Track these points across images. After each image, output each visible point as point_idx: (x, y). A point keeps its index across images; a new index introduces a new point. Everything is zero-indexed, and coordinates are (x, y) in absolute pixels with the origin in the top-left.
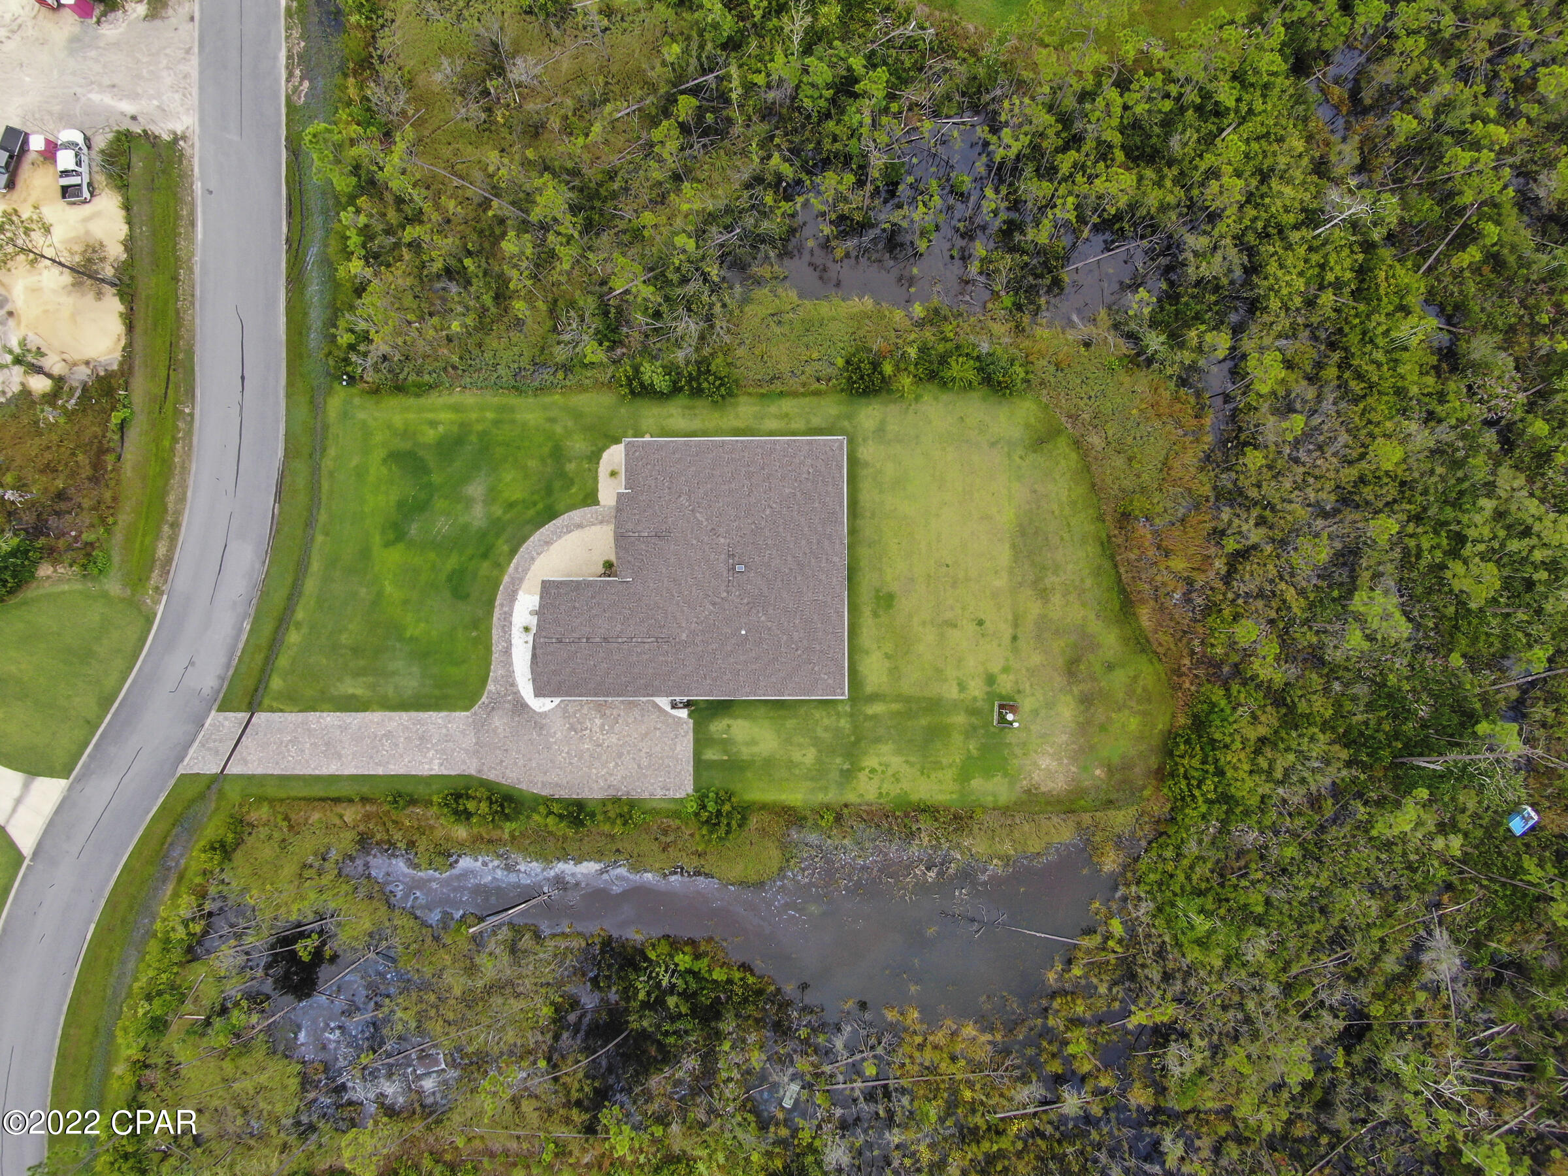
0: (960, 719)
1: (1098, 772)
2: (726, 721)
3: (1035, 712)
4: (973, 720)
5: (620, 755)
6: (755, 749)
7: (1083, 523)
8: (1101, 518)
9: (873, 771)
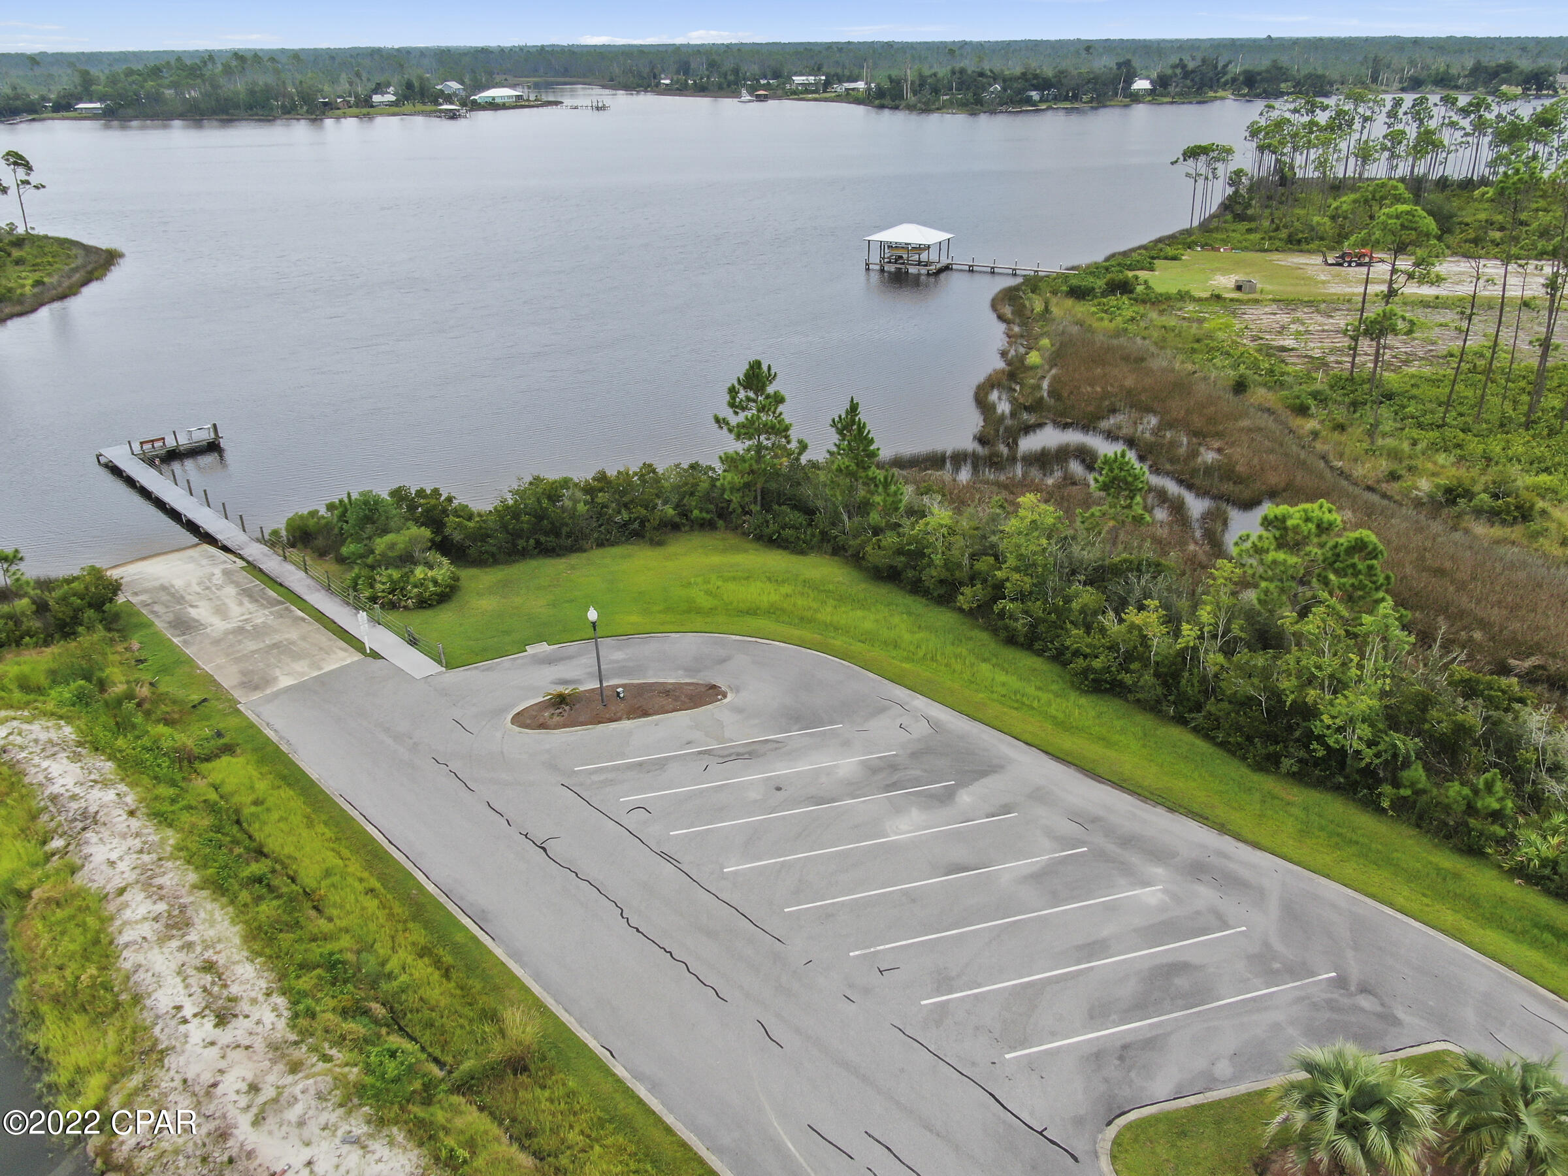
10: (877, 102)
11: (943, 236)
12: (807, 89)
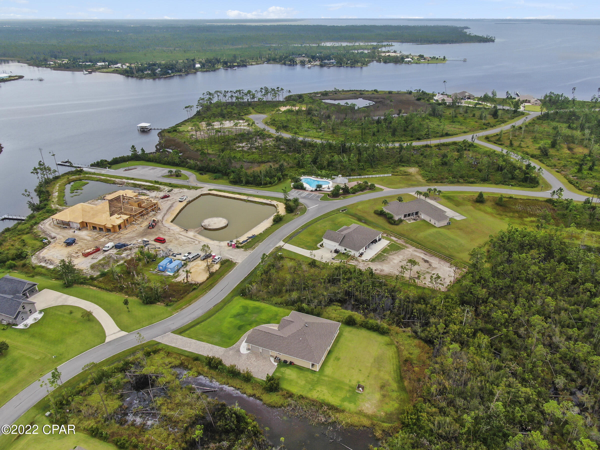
0: (347, 388)
1: (382, 413)
2: (285, 369)
3: (368, 393)
4: (351, 389)
5: (255, 367)
6: (289, 377)
7: (395, 361)
8: (399, 362)
9: (318, 391)
10: (127, 75)
11: (149, 124)
12: (103, 67)
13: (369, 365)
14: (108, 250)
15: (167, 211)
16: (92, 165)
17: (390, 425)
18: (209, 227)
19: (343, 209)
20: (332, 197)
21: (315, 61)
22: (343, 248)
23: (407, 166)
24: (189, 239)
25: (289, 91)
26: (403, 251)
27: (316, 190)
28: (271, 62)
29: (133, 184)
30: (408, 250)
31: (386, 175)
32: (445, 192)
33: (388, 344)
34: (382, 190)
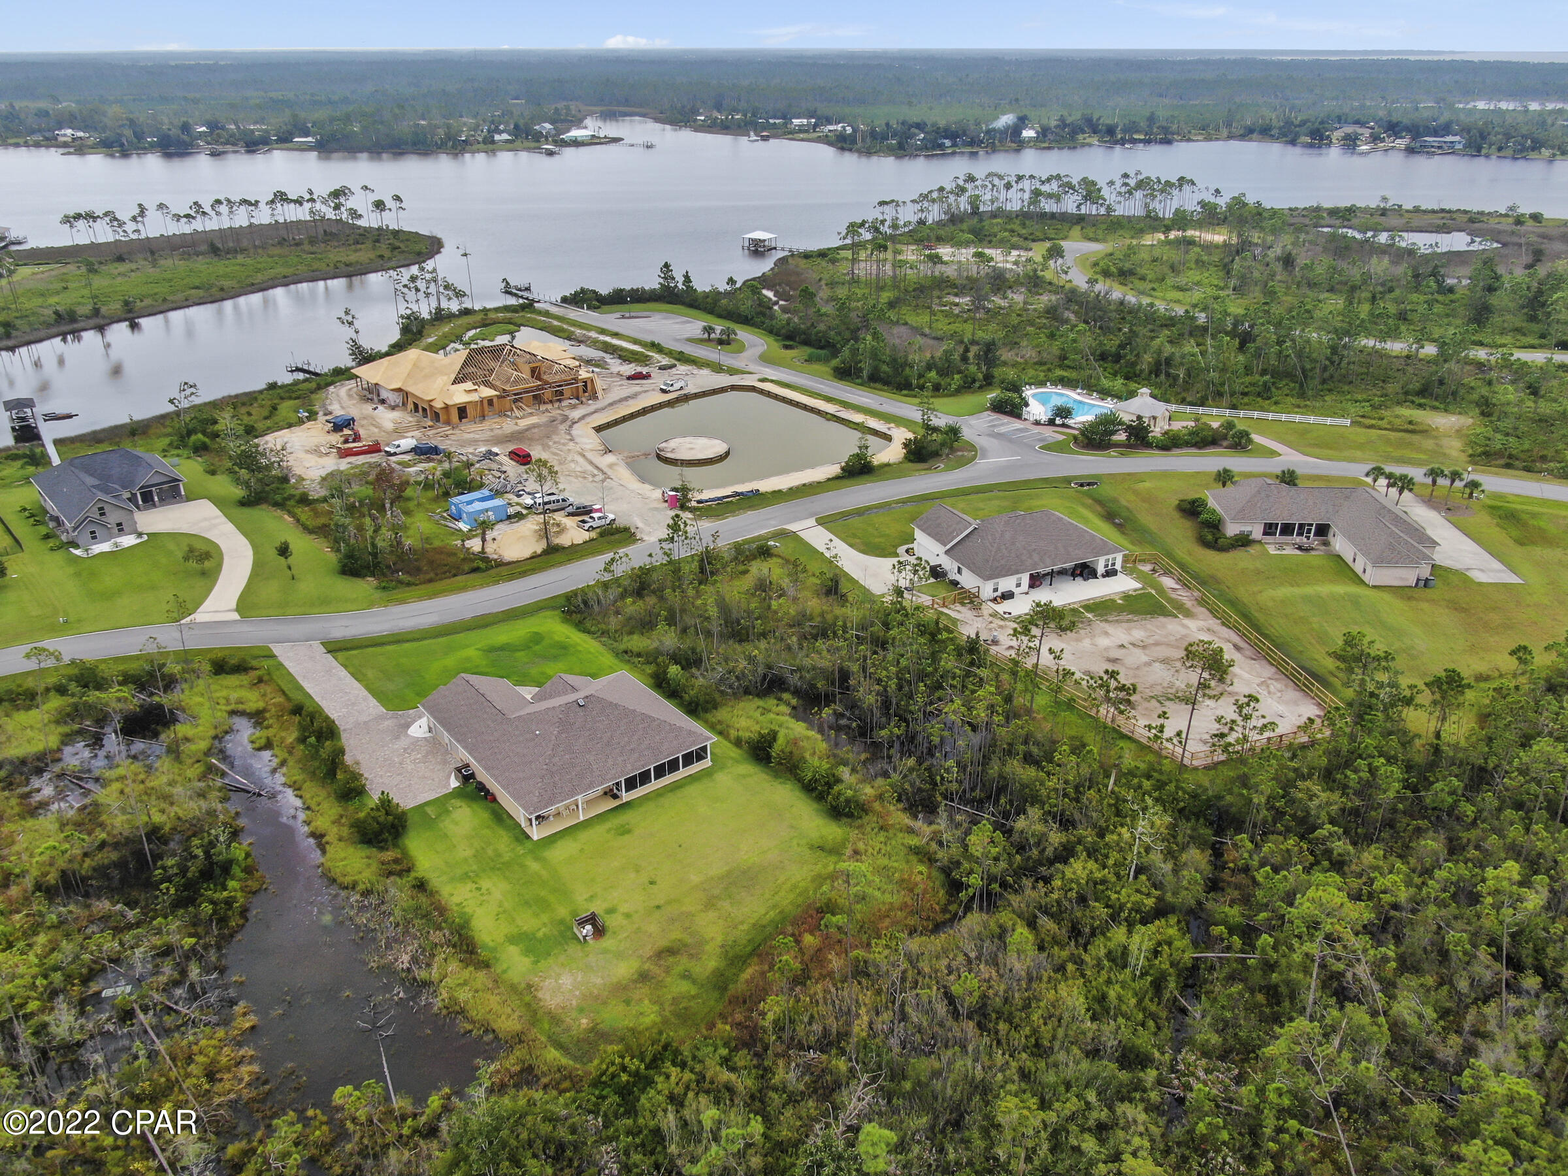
0: (564, 912)
1: (584, 1021)
2: (463, 804)
3: (604, 953)
6: (452, 826)
7: (787, 900)
9: (479, 889)
10: (840, 145)
12: (802, 130)
13: (695, 878)
14: (395, 454)
15: (611, 404)
16: (565, 300)
17: (565, 1061)
18: (669, 455)
19: (1086, 483)
20: (1084, 447)
21: (1397, 136)
22: (955, 565)
23: (1434, 408)
24: (590, 468)
25: (1217, 191)
26: (1162, 619)
27: (1051, 422)
28: (1254, 136)
29: (605, 343)
30: (1186, 621)
31: (1329, 421)
32: (1511, 498)
33: (821, 848)
34: (1273, 453)
